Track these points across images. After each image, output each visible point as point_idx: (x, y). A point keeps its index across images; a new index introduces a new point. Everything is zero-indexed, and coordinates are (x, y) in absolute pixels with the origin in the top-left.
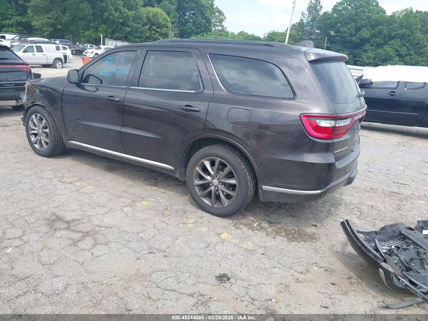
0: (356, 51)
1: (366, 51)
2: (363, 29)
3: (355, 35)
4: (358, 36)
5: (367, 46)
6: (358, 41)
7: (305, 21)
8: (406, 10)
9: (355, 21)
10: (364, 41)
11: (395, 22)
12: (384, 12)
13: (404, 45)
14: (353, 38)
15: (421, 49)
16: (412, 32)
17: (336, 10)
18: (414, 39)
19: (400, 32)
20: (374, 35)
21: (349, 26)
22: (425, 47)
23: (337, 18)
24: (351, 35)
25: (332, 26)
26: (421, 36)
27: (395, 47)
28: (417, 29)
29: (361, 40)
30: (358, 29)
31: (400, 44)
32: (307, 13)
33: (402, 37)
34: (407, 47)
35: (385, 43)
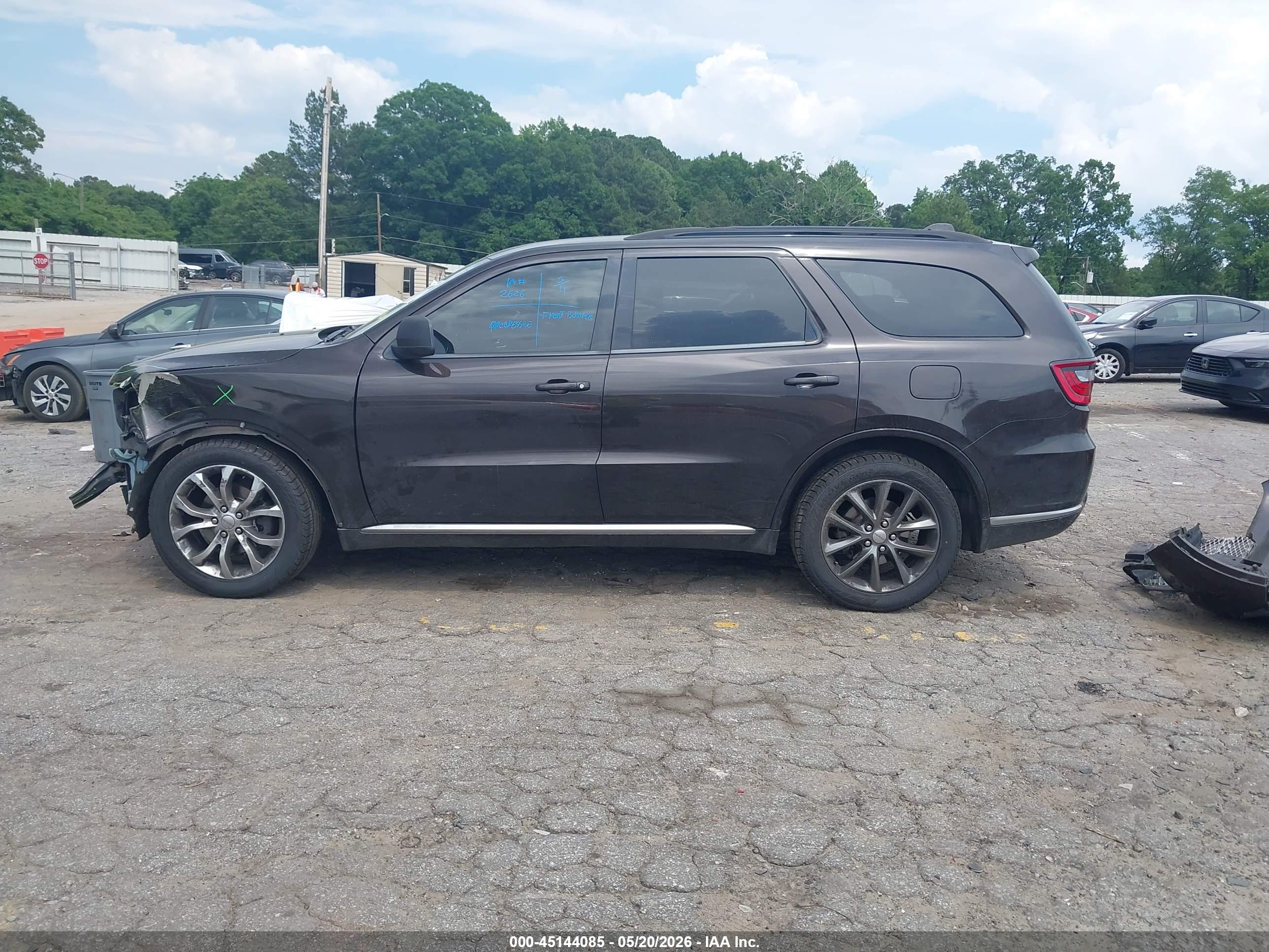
0: (461, 230)
1: (485, 228)
2: (468, 170)
3: (450, 187)
4: (458, 189)
5: (486, 216)
6: (462, 202)
7: (305, 149)
8: (552, 123)
9: (442, 149)
10: (475, 203)
11: (538, 152)
12: (506, 127)
13: (571, 211)
14: (449, 196)
15: (610, 219)
16: (582, 179)
17: (386, 119)
18: (589, 195)
19: (556, 177)
20: (498, 188)
21: (430, 163)
22: (617, 214)
23: (395, 142)
24: (442, 188)
25: (386, 163)
26: (603, 188)
27: (553, 216)
28: (589, 171)
29: (466, 198)
30: (456, 172)
31: (562, 209)
32: (306, 125)
33: (562, 190)
34: (579, 216)
35: (529, 207)
